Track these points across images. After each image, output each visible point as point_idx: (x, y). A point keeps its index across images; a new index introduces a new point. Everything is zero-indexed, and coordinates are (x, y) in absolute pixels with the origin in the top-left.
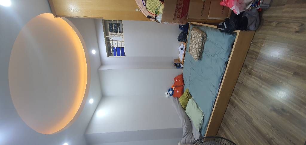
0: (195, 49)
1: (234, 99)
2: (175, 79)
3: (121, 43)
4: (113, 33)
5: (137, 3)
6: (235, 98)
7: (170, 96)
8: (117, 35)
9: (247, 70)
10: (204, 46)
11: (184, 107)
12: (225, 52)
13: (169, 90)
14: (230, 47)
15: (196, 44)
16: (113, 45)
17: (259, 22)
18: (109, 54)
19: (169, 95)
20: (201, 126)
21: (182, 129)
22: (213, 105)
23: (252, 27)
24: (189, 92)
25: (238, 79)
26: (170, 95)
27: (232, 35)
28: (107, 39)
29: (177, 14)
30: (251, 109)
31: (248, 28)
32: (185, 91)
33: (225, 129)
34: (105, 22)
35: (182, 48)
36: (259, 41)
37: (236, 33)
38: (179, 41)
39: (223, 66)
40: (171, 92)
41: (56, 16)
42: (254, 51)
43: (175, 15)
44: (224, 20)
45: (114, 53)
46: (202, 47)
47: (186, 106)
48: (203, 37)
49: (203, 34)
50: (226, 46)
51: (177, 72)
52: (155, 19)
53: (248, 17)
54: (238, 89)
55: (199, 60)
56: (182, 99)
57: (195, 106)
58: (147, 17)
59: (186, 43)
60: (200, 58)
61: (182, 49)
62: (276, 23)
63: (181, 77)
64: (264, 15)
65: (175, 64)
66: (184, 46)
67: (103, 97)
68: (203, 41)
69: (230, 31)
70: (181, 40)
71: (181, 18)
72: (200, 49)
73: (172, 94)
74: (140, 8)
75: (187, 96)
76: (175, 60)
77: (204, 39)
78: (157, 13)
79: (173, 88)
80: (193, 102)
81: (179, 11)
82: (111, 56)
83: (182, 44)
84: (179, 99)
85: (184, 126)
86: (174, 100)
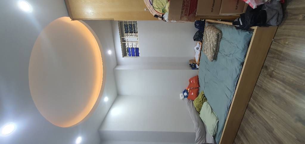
0: (209, 48)
1: (252, 105)
2: (190, 81)
3: (136, 43)
4: (128, 34)
5: (145, 2)
6: (254, 104)
7: (185, 98)
8: (131, 35)
9: (268, 72)
10: (219, 45)
11: (198, 111)
12: (240, 51)
13: (184, 92)
14: (246, 45)
15: (210, 43)
16: (128, 45)
17: (282, 16)
18: (125, 55)
20: (215, 132)
21: (195, 133)
22: (228, 110)
23: (273, 22)
24: (204, 95)
25: (257, 82)
27: (248, 33)
28: (123, 40)
29: (184, 12)
30: (272, 117)
31: (268, 23)
32: (200, 94)
33: (242, 138)
34: (121, 23)
35: (198, 48)
36: (282, 38)
37: (253, 30)
38: (194, 40)
39: (238, 67)
40: (185, 94)
41: (73, 19)
42: (277, 50)
43: (182, 12)
44: (239, 15)
45: (129, 53)
46: (217, 47)
47: (200, 109)
48: (218, 35)
49: (218, 32)
50: (241, 45)
51: (192, 73)
52: (163, 18)
53: (267, 11)
54: (257, 94)
55: (214, 61)
56: (196, 102)
57: (209, 109)
58: (154, 17)
59: (202, 42)
60: (215, 58)
62: (303, 16)
63: (197, 78)
64: (288, 7)
65: (190, 64)
66: (200, 45)
67: (118, 96)
68: (218, 40)
69: (246, 28)
70: (196, 39)
71: (189, 15)
72: (214, 49)
73: (187, 97)
74: (148, 7)
75: (202, 99)
76: (190, 61)
77: (219, 38)
78: (164, 11)
79: (188, 90)
80: (207, 105)
81: (186, 8)
82: (126, 56)
83: (198, 44)
84: (193, 102)
85: (197, 130)
86: (189, 102)
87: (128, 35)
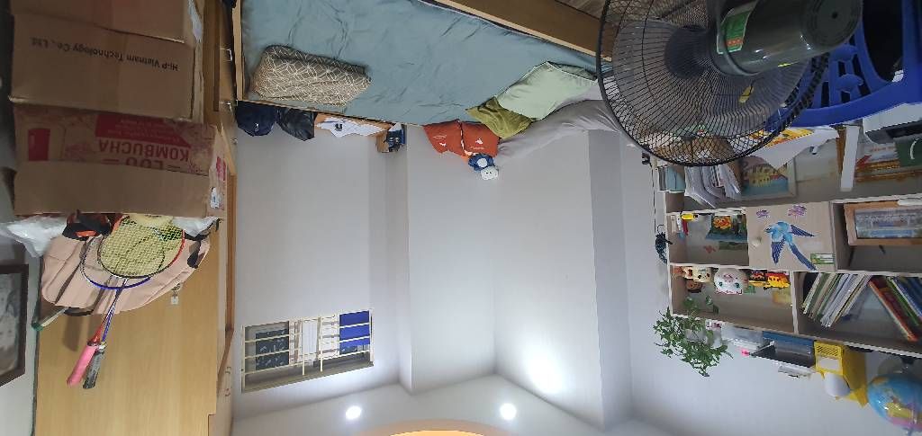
0: (329, 88)
2: (441, 150)
3: (325, 324)
4: (292, 353)
5: (142, 304)
8: (296, 342)
10: (315, 56)
11: (527, 124)
13: (476, 167)
16: (331, 351)
18: (364, 360)
19: (491, 169)
20: (581, 72)
24: (478, 107)
26: (490, 164)
28: (314, 369)
29: (174, 163)
32: (477, 119)
35: (337, 126)
38: (310, 136)
40: (482, 162)
43: (175, 169)
45: (359, 347)
46: (320, 62)
47: (523, 118)
48: (281, 58)
49: (269, 58)
51: (416, 142)
52: (199, 238)
55: (368, 74)
56: (502, 129)
57: (519, 90)
58: (196, 267)
59: (316, 114)
60: (358, 70)
61: (339, 127)
63: (431, 129)
65: (390, 150)
66: (328, 119)
67: (498, 373)
68: (296, 59)
70: (307, 132)
71: (189, 146)
72: (328, 71)
73: (489, 158)
74: (162, 294)
75: (492, 113)
76: (380, 149)
77: (288, 55)
78: (172, 234)
79: (472, 156)
80: (508, 97)
81: (158, 155)
82: (368, 354)
83: (323, 126)
84: (504, 138)
85: (580, 126)
86: (507, 152)
87: (296, 352)
